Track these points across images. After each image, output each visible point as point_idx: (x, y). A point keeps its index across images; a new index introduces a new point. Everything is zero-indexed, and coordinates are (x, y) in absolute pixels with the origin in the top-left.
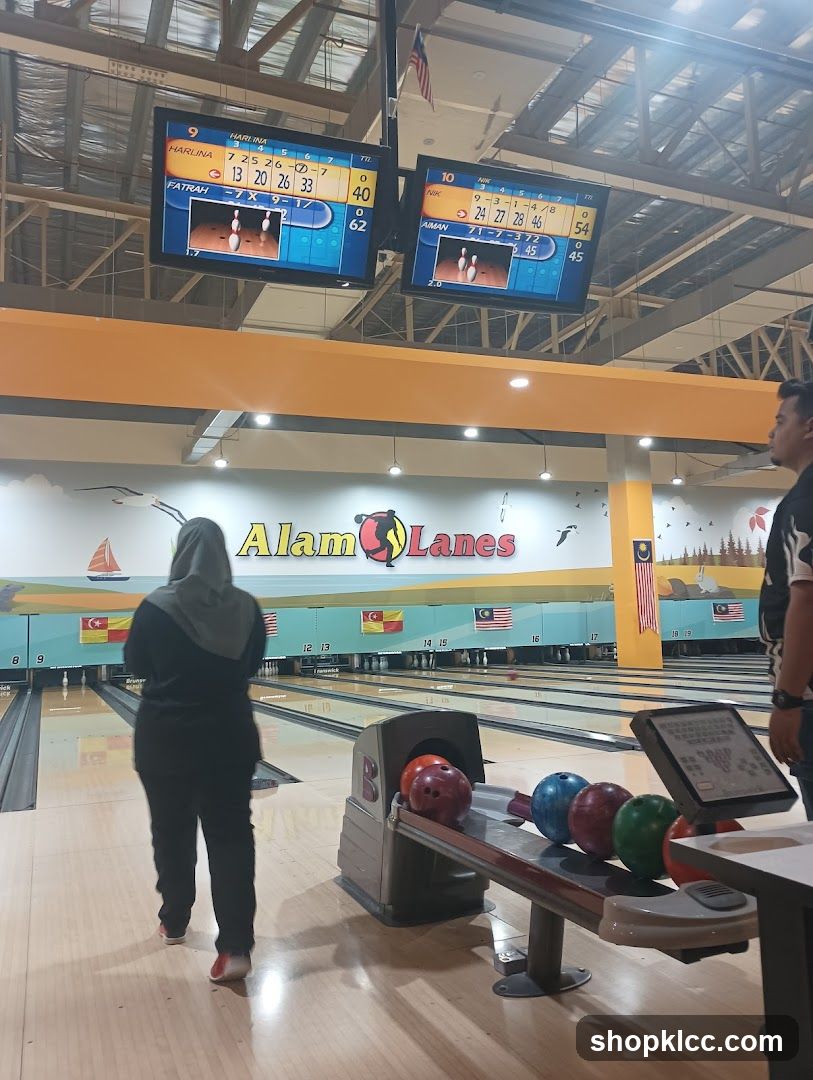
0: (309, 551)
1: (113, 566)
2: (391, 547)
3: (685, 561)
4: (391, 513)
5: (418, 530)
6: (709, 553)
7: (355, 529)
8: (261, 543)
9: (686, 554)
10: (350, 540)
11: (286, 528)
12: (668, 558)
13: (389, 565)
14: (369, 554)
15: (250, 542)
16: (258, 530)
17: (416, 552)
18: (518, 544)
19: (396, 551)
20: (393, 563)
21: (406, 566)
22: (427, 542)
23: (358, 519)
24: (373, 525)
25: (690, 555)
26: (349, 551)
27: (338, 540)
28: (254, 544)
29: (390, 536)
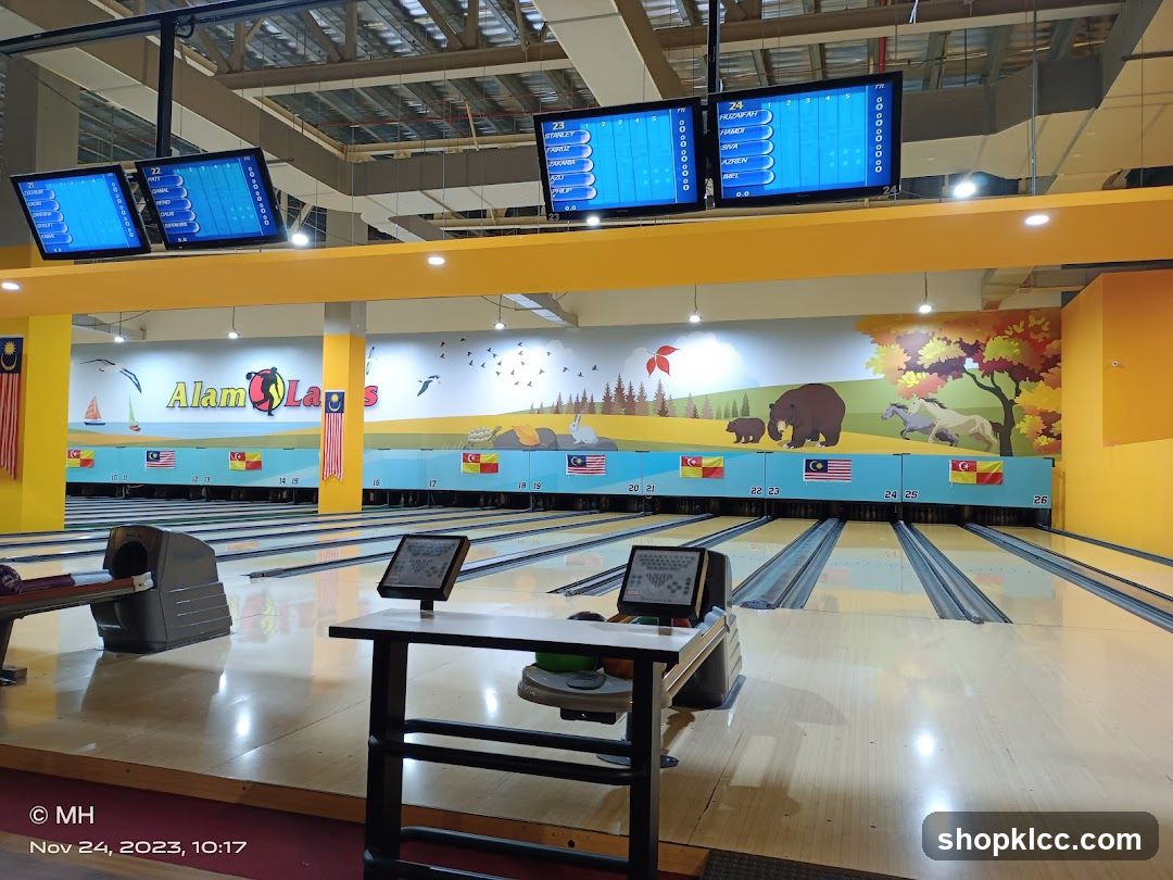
0: (213, 404)
1: (96, 416)
2: (272, 399)
3: (557, 410)
4: (274, 370)
5: (294, 384)
6: (589, 400)
7: (246, 384)
8: (182, 398)
9: (559, 402)
10: (242, 392)
11: (199, 385)
12: (537, 406)
13: (270, 414)
14: (256, 405)
15: (176, 397)
16: (181, 387)
17: (292, 403)
18: (381, 394)
19: (276, 402)
20: (273, 412)
21: (283, 415)
22: (301, 394)
23: (249, 376)
24: (259, 380)
25: (565, 402)
26: (241, 404)
27: (233, 393)
28: (178, 398)
29: (272, 389)
